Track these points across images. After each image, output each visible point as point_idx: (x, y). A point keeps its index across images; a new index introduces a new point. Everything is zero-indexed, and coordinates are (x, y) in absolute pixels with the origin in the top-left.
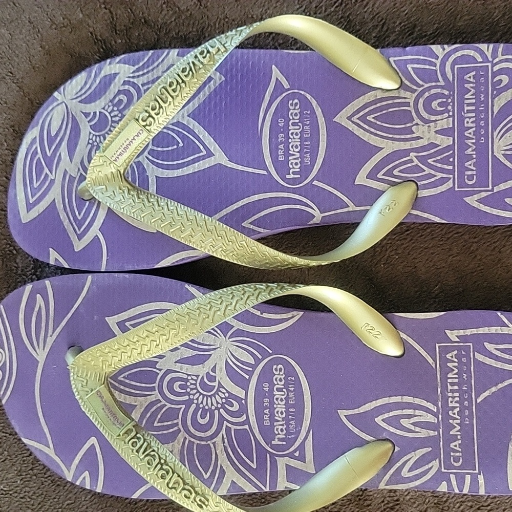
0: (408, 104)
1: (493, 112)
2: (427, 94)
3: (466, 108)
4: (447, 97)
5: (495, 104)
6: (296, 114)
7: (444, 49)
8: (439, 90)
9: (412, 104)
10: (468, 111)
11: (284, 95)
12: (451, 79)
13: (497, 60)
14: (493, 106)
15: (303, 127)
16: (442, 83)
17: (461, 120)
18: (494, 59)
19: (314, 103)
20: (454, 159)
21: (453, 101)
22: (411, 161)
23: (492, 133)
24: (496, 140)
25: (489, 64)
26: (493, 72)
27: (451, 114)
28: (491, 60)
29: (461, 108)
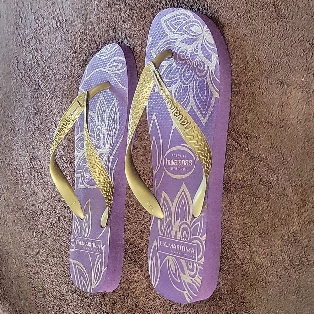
0: (186, 220)
1: (181, 258)
2: (189, 229)
3: (183, 246)
4: (187, 239)
5: (183, 260)
6: (187, 164)
7: (204, 241)
8: (190, 235)
9: (186, 221)
10: (182, 247)
11: (194, 158)
12: (193, 242)
13: (198, 265)
14: (183, 259)
15: (182, 167)
16: (192, 237)
17: (179, 243)
18: (198, 263)
19: (190, 173)
20: (167, 237)
21: (185, 241)
22: (168, 218)
23: (174, 257)
24: (172, 257)
25: (196, 261)
26: (193, 262)
27: (182, 239)
28: (198, 262)
29: (183, 244)
